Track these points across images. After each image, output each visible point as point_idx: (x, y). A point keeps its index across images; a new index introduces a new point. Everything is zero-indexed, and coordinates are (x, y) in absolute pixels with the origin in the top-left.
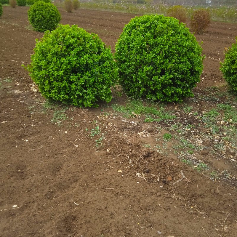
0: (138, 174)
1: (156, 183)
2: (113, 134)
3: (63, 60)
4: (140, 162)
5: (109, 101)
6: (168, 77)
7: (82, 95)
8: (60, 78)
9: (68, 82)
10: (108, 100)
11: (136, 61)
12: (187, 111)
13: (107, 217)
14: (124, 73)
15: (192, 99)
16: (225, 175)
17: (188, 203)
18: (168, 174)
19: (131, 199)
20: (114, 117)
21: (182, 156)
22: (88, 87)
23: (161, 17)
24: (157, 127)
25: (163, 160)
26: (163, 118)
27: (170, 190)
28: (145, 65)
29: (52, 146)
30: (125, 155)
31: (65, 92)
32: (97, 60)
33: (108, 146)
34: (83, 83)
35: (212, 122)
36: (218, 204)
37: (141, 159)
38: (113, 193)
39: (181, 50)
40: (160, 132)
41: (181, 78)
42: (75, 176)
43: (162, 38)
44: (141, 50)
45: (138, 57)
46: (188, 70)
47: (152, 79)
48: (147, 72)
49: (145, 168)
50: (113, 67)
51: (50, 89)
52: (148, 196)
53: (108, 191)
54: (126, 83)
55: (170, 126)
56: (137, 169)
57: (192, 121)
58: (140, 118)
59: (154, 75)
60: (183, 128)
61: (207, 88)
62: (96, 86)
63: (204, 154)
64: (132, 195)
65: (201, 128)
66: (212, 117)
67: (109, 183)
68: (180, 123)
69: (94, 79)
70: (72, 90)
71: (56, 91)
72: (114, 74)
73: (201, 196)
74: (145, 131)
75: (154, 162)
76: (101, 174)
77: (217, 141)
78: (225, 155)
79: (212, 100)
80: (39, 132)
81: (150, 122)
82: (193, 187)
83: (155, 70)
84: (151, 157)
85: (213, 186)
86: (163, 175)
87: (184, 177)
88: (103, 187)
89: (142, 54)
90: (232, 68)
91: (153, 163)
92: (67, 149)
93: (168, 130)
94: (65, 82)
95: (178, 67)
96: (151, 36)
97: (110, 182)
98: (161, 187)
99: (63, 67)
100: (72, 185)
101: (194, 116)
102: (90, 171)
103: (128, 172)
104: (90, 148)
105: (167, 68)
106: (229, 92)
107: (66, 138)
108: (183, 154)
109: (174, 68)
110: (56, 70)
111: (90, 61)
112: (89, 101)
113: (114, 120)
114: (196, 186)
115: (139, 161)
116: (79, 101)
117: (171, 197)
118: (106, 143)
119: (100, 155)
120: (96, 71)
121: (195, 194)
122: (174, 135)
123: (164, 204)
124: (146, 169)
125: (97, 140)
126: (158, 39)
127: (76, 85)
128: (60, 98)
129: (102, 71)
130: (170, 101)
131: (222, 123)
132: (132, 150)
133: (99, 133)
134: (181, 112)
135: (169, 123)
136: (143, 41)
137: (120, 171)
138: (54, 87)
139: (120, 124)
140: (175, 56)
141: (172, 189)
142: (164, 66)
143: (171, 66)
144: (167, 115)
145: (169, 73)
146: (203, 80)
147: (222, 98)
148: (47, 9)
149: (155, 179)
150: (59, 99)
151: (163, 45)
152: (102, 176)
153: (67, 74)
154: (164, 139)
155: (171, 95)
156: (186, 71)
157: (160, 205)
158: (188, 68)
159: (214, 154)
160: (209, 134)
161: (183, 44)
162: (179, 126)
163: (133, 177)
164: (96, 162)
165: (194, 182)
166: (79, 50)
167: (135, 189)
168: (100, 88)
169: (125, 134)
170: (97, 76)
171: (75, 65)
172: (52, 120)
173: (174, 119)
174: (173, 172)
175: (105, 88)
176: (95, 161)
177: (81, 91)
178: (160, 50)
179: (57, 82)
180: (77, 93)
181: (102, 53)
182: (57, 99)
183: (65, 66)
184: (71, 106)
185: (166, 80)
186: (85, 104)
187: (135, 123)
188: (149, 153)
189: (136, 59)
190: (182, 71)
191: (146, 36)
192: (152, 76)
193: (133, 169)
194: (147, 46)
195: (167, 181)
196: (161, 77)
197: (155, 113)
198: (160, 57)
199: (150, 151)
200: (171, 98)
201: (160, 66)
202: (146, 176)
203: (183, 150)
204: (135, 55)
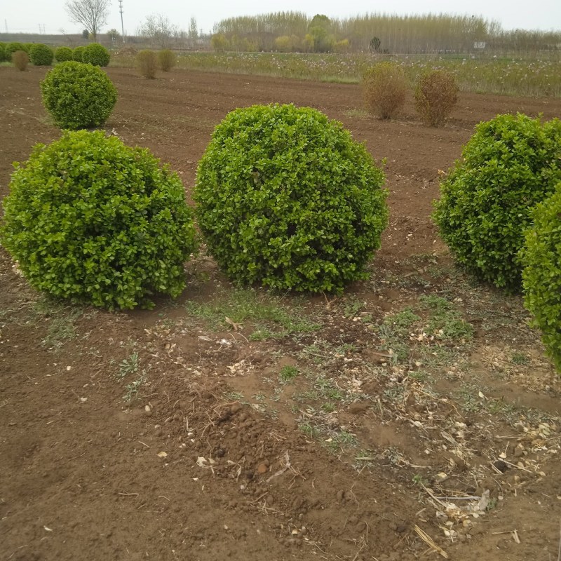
0: (201, 460)
1: (233, 479)
2: (164, 372)
3: (66, 211)
4: (210, 433)
5: (177, 293)
6: (301, 239)
7: (112, 283)
8: (59, 248)
9: (78, 255)
10: (176, 291)
11: (235, 207)
12: (351, 312)
13: (106, 556)
14: (213, 231)
15: (372, 284)
16: (390, 457)
17: (290, 522)
18: (260, 459)
19: (170, 517)
20: (183, 331)
21: (306, 416)
22: (123, 265)
23: (287, 110)
24: (274, 351)
25: (253, 428)
26: (291, 331)
27: (259, 495)
28: (253, 213)
29: (30, 400)
30: (180, 418)
31: (73, 276)
32: (142, 206)
33: (150, 399)
34: (112, 258)
35: (400, 337)
36: (348, 523)
37: (212, 425)
38: (134, 504)
39: (328, 181)
40: (277, 362)
41: (333, 241)
42: (60, 468)
43: (284, 158)
44: (243, 182)
45: (237, 197)
46: (348, 222)
47: (270, 244)
48: (257, 228)
49: (216, 446)
50: (184, 220)
51: (42, 272)
52: (207, 510)
53: (124, 500)
54: (218, 253)
55: (301, 348)
56: (201, 450)
57: (355, 337)
58: (242, 332)
59: (274, 236)
60: (330, 353)
61: (412, 257)
62: (143, 263)
63: (356, 411)
64: (174, 507)
65: (369, 352)
66: (402, 325)
67: (131, 482)
68: (326, 341)
69: (136, 248)
70: (88, 272)
71: (54, 276)
72: (187, 235)
73: (316, 505)
74: (245, 362)
75: (236, 432)
76: (121, 461)
77: (394, 382)
78: (401, 412)
79: (416, 285)
80: (9, 369)
81: (260, 341)
82: (305, 485)
83: (276, 225)
84: (231, 421)
85: (343, 484)
86: (250, 462)
87: (288, 465)
88: (117, 491)
89: (244, 191)
91: (235, 434)
92: (62, 407)
93: (296, 358)
94: (70, 255)
95: (323, 218)
96: (265, 152)
97: (133, 479)
99: (64, 226)
100: (52, 486)
101: (364, 323)
102: (99, 456)
103: (181, 455)
104: (112, 404)
105: (298, 220)
106: (458, 265)
107: (64, 382)
108: (312, 413)
109: (316, 220)
110: (50, 232)
111: (126, 210)
112: (130, 296)
113: (183, 337)
114: (311, 484)
115: (208, 431)
116: (105, 297)
117: (257, 510)
118: (146, 392)
119: (128, 420)
120: (139, 230)
121: (306, 501)
122: (305, 369)
123: (237, 525)
124: (219, 448)
125: (129, 386)
126: (276, 159)
127: (97, 262)
128: (63, 290)
129: (155, 231)
130: (316, 290)
131: (420, 338)
132: (197, 406)
133: (136, 369)
134: (337, 314)
135: (303, 341)
136: (247, 163)
137: (164, 454)
138: (49, 268)
139: (193, 347)
140: (314, 195)
141: (262, 492)
142: (291, 217)
143: (308, 216)
144: (304, 323)
145: (305, 230)
146: (409, 237)
147: (438, 280)
148: (84, 79)
149: (234, 471)
150: (60, 293)
151: (288, 172)
152: (121, 466)
153: (76, 239)
154: (281, 379)
155: (315, 277)
156: (342, 226)
157: (226, 527)
158: (347, 219)
159: (377, 412)
160: (385, 364)
161: (331, 167)
162: (322, 348)
163: (188, 466)
164: (114, 436)
165: (307, 476)
166: (100, 187)
167: (183, 493)
168: (152, 267)
169: (197, 369)
170: (143, 242)
171: (92, 220)
172: (44, 341)
173: (316, 331)
174: (269, 453)
175: (163, 266)
176: (114, 433)
177: (109, 276)
178: (282, 182)
179: (54, 257)
180: (99, 280)
181: (155, 192)
182: (57, 293)
183: (69, 223)
184: (90, 307)
185: (298, 247)
186: (120, 302)
187: (228, 343)
188: (230, 412)
189: (233, 201)
190: (333, 225)
191: (252, 153)
192: (269, 238)
193: (193, 449)
194: (252, 173)
195: (256, 474)
196: (287, 241)
197: (277, 318)
198: (281, 198)
199: (233, 408)
200: (318, 282)
201: (283, 216)
202: (217, 463)
203: (314, 403)
204: (231, 194)
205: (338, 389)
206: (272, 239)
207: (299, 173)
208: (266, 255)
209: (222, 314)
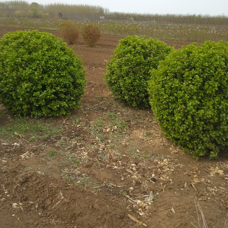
0: (15, 204)
1: (34, 211)
4: (18, 190)
6: (49, 92)
11: (13, 79)
12: (75, 123)
14: (2, 91)
15: (82, 110)
16: (107, 184)
17: (68, 226)
18: (47, 198)
21: (65, 173)
23: (35, 33)
24: (42, 145)
25: (41, 183)
26: (49, 134)
27: (49, 216)
28: (23, 81)
35: (99, 131)
36: (97, 220)
37: (18, 186)
39: (59, 65)
40: (45, 150)
41: (64, 92)
43: (37, 54)
44: (16, 67)
45: (14, 74)
46: (70, 83)
47: (34, 95)
48: (26, 88)
49: (22, 196)
54: (6, 102)
55: (56, 142)
56: (14, 199)
57: (79, 133)
58: (24, 138)
59: (35, 91)
60: (70, 142)
61: (96, 98)
63: (88, 166)
65: (87, 139)
66: (99, 126)
68: (67, 137)
73: (80, 214)
74: (29, 152)
77: (102, 150)
78: (108, 163)
79: (100, 109)
81: (35, 141)
82: (73, 206)
83: (36, 86)
84: (28, 182)
85: (91, 201)
86: (42, 200)
87: (63, 198)
89: (18, 71)
90: (113, 78)
91: (31, 188)
93: (54, 146)
96: (26, 52)
98: (40, 214)
101: (82, 127)
103: (3, 205)
105: (47, 83)
106: (115, 100)
108: (67, 171)
109: (55, 82)
114: (76, 205)
115: (16, 189)
117: (50, 224)
121: (74, 214)
122: (60, 151)
124: (24, 196)
126: (33, 55)
130: (57, 115)
131: (107, 130)
132: (8, 178)
134: (69, 125)
135: (56, 138)
136: (17, 57)
140: (54, 71)
142: (43, 82)
143: (51, 81)
144: (55, 130)
145: (51, 87)
146: (93, 90)
147: (109, 106)
149: (34, 206)
151: (39, 61)
154: (49, 158)
155: (57, 109)
156: (68, 85)
158: (69, 81)
159: (97, 165)
160: (95, 144)
161: (60, 58)
162: (65, 140)
163: (8, 209)
165: (73, 201)
167: (8, 224)
169: (4, 159)
173: (61, 133)
174: (52, 194)
178: (37, 65)
185: (48, 95)
187: (18, 144)
188: (27, 177)
189: (12, 76)
190: (64, 85)
191: (20, 52)
192: (33, 92)
193: (9, 200)
194: (21, 62)
195: (46, 205)
196: (42, 93)
197: (41, 130)
198: (37, 73)
199: (28, 175)
200: (58, 111)
201: (39, 81)
202: (24, 204)
203: (67, 166)
204: (11, 72)
205: (77, 158)
206: (34, 93)
207: (45, 61)
208: (32, 101)
209: (12, 131)
